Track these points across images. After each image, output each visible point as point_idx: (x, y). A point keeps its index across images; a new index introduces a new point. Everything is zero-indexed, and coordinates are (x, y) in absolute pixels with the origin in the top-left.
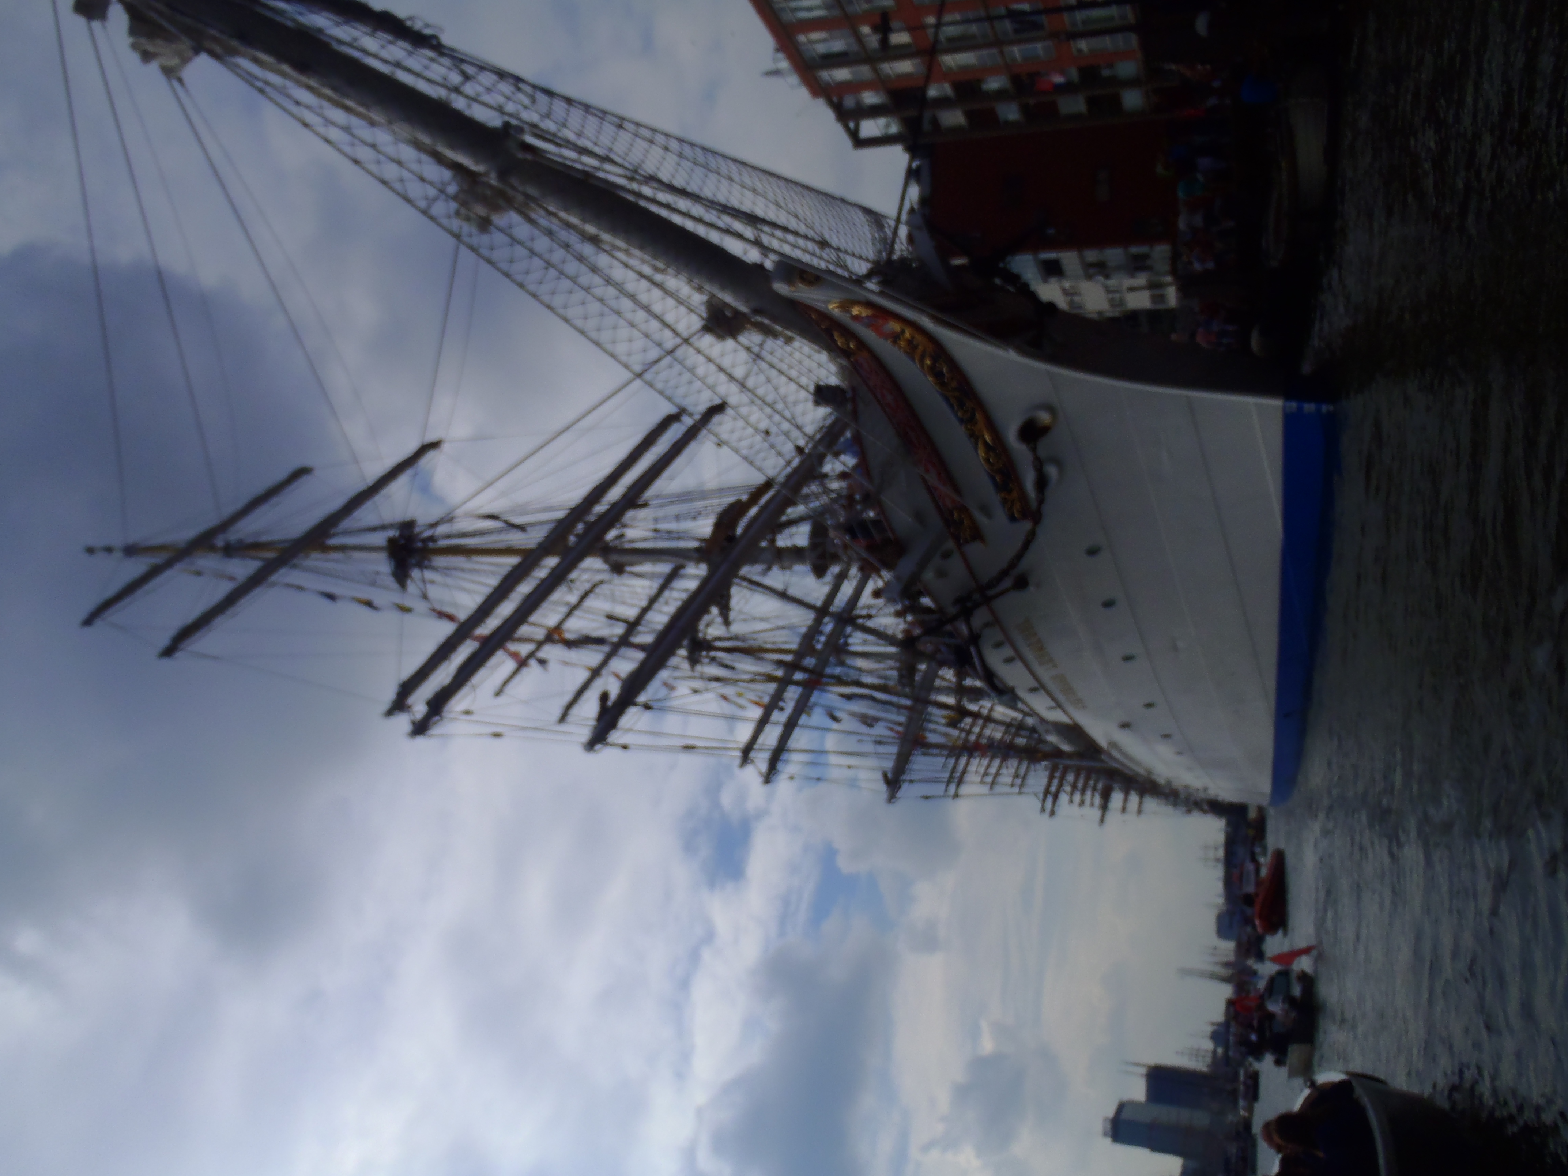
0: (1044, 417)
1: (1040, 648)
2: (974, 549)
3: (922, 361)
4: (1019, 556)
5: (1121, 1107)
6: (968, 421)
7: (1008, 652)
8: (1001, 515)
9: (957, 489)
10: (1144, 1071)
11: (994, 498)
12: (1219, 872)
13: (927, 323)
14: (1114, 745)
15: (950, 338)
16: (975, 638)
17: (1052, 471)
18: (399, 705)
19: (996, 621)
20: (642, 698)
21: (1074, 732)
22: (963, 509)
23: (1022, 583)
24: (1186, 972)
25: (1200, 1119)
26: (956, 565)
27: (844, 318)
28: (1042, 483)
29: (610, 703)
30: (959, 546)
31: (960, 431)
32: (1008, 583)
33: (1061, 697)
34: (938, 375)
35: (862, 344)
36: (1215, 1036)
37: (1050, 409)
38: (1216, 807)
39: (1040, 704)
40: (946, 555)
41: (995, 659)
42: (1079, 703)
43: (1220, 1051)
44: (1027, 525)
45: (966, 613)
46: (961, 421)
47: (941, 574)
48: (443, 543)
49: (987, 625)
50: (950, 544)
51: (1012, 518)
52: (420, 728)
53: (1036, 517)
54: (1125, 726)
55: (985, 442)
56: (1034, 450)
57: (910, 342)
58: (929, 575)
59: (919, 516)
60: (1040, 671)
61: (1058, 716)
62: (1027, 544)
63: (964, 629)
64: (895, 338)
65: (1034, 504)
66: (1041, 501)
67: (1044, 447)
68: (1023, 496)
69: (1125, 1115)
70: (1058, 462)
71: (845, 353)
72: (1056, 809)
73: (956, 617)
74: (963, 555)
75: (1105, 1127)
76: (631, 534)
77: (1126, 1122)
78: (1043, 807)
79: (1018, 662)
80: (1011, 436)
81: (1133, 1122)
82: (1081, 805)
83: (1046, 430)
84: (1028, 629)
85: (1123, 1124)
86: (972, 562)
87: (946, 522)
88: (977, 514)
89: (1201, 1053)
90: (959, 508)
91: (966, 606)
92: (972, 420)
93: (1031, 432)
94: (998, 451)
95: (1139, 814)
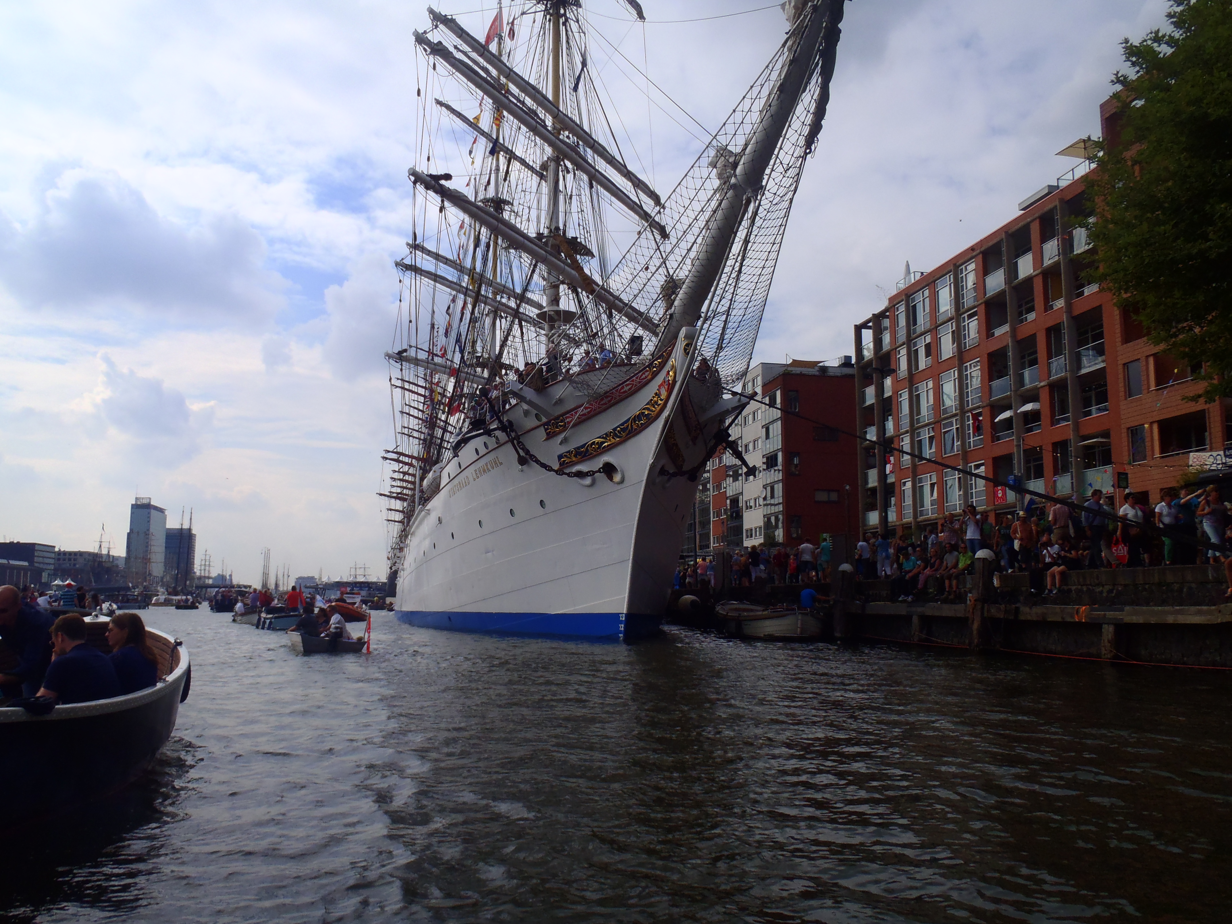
0: (617, 478)
1: (484, 471)
2: (541, 433)
3: (648, 409)
4: (537, 461)
5: (161, 510)
6: (614, 433)
7: (483, 451)
8: (563, 449)
9: (575, 425)
10: (186, 526)
11: (572, 446)
12: (346, 578)
13: (666, 413)
14: (429, 512)
15: (659, 425)
16: (488, 433)
17: (588, 481)
18: (439, 19)
19: (500, 445)
20: (447, 204)
21: (436, 488)
22: (565, 428)
23: (522, 461)
24: (267, 556)
25: (157, 568)
26: (531, 422)
27: (667, 367)
28: (580, 475)
29: (443, 182)
30: (544, 425)
31: (609, 429)
32: (522, 453)
33: (456, 481)
34: (638, 417)
35: (655, 375)
36: (222, 577)
37: (622, 481)
38: (393, 576)
39: (451, 468)
40: (537, 416)
41: (477, 443)
42: (452, 493)
43: (210, 582)
44: (556, 467)
45: (503, 428)
46: (615, 429)
47: (526, 413)
48: (562, 29)
49: (497, 438)
50: (544, 420)
51: (560, 457)
52: (421, 39)
53: (560, 472)
54: (440, 520)
55: (603, 443)
56: (599, 471)
57: (656, 402)
58: (525, 407)
59: (560, 401)
60: (472, 469)
61: (444, 481)
62: (544, 466)
63: (494, 426)
64: (658, 395)
65: (567, 471)
66: (568, 475)
67: (601, 476)
68: (574, 464)
69: (153, 512)
70: (593, 483)
71: (651, 365)
72: (388, 461)
73: (501, 421)
74: (538, 427)
75: (143, 499)
76: (569, 177)
77: (149, 513)
78: (389, 452)
79: (477, 457)
80: (607, 458)
81: (149, 517)
82: (392, 478)
83: (611, 478)
84: (497, 463)
85: (146, 511)
86: (536, 431)
87: (557, 418)
88: (562, 436)
89: (207, 568)
90: (564, 426)
91: (507, 428)
92: (615, 435)
93: (609, 470)
94: (598, 450)
95: (389, 520)
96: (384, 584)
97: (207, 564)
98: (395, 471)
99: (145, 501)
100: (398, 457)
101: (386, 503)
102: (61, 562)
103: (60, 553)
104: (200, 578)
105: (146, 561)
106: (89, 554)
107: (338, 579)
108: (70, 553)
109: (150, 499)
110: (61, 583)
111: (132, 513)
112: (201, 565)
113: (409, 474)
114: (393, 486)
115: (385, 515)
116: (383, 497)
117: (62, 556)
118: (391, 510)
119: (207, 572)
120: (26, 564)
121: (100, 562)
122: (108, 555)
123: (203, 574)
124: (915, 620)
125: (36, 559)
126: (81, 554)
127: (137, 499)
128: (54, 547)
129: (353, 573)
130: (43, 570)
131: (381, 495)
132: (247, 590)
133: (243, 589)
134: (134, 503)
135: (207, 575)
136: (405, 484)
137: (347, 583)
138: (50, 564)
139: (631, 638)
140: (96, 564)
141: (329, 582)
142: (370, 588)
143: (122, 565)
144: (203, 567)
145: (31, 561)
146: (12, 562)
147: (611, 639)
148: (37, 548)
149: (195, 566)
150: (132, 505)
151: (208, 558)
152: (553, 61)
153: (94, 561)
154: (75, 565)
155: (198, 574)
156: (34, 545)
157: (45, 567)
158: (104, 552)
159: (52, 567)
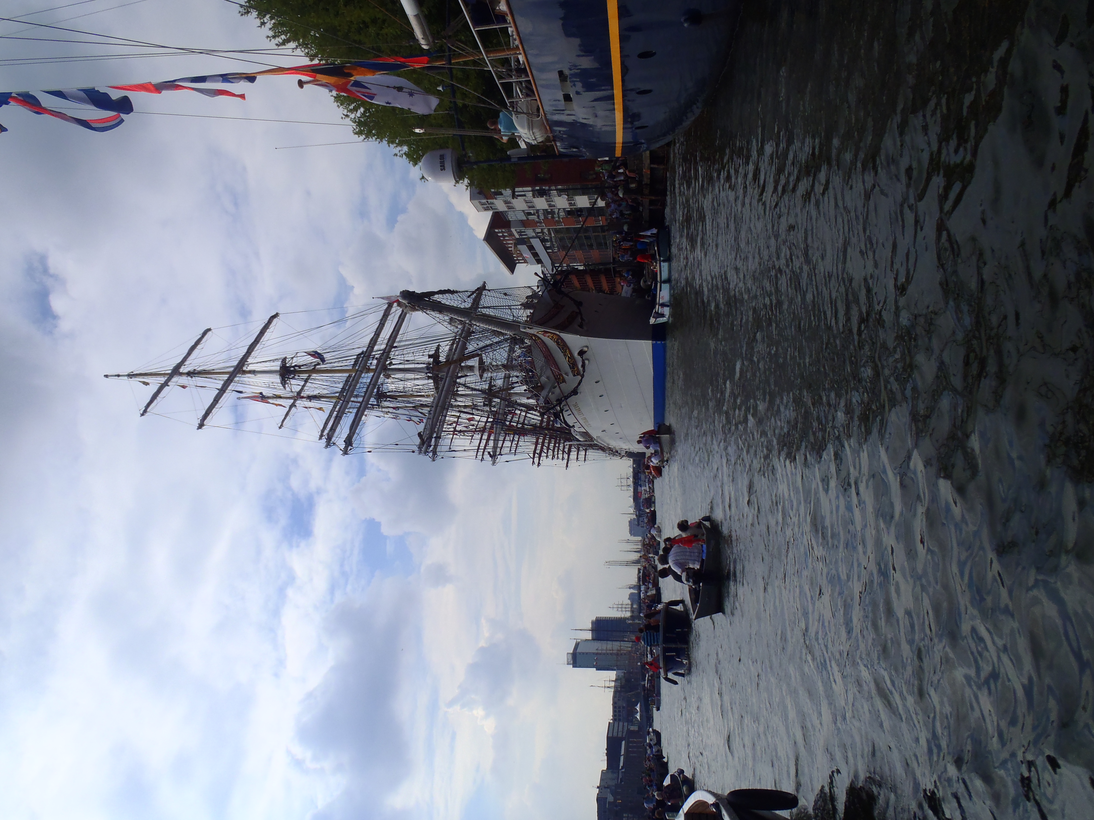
0: (586, 349)
1: (579, 411)
2: (563, 385)
3: (555, 340)
4: (577, 387)
5: (577, 645)
7: (569, 412)
8: (571, 375)
9: (560, 371)
10: (590, 623)
11: (569, 370)
12: (630, 493)
13: (558, 333)
15: (562, 335)
16: (562, 411)
17: (587, 362)
18: (330, 442)
19: (567, 404)
21: (585, 434)
22: (561, 375)
23: (576, 394)
26: (557, 390)
28: (583, 366)
30: (558, 384)
31: (562, 355)
32: (572, 394)
33: (583, 424)
34: (558, 343)
35: (539, 338)
36: (632, 595)
37: (587, 347)
38: (630, 454)
39: (576, 427)
40: (555, 387)
41: (566, 415)
42: (592, 426)
44: (579, 377)
45: (560, 404)
46: (563, 353)
49: (564, 406)
50: (556, 384)
51: (574, 375)
53: (583, 376)
54: (604, 431)
55: (568, 357)
56: (582, 358)
57: (553, 338)
59: (548, 378)
61: (581, 430)
62: (579, 384)
63: (559, 408)
64: (550, 337)
65: (582, 372)
66: (584, 371)
67: (585, 356)
68: (578, 369)
69: (580, 650)
70: (588, 359)
71: (535, 340)
72: (541, 462)
73: (556, 405)
74: (559, 387)
75: (568, 659)
76: (394, 362)
77: (580, 653)
78: (533, 462)
79: (572, 415)
80: (576, 354)
81: (583, 653)
82: (553, 459)
83: (586, 352)
84: (576, 405)
85: (578, 656)
86: (562, 389)
87: (556, 379)
88: (564, 375)
89: (624, 606)
90: (560, 375)
91: (559, 401)
92: (566, 352)
93: (581, 353)
94: (572, 358)
95: (585, 460)
96: (634, 461)
97: (621, 607)
98: (547, 457)
99: (570, 657)
100: (537, 455)
101: (573, 463)
102: (621, 718)
103: (614, 719)
104: (632, 611)
105: (618, 654)
106: (614, 697)
107: (631, 500)
108: (614, 711)
109: (568, 654)
110: (639, 714)
111: (580, 667)
112: (622, 611)
113: (549, 445)
114: (558, 458)
115: (581, 463)
116: (569, 465)
117: (617, 718)
118: (577, 458)
119: (627, 606)
120: (623, 742)
121: (621, 688)
122: (616, 681)
123: (629, 609)
124: (652, 166)
125: (620, 735)
126: (614, 704)
127: (568, 664)
128: (609, 723)
129: (625, 488)
130: (628, 729)
131: (567, 466)
132: (642, 571)
133: (641, 574)
134: (572, 666)
135: (630, 606)
136: (556, 449)
137: (634, 492)
138: (623, 725)
139: (663, 338)
140: (623, 690)
141: (634, 506)
142: (639, 472)
143: (621, 673)
144: (624, 609)
145: (621, 740)
146: (623, 752)
147: (664, 347)
148: (610, 735)
149: (623, 616)
150: (573, 667)
151: (616, 606)
152: (325, 373)
153: (620, 692)
154: (623, 707)
155: (628, 614)
156: (608, 738)
157: (625, 729)
158: (613, 684)
159: (626, 724)
